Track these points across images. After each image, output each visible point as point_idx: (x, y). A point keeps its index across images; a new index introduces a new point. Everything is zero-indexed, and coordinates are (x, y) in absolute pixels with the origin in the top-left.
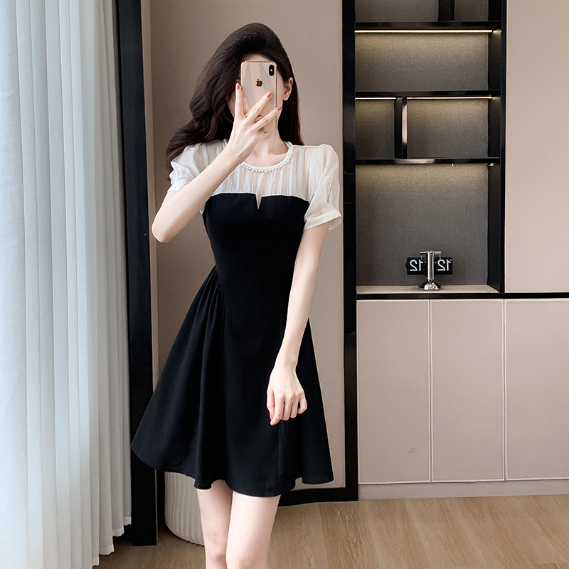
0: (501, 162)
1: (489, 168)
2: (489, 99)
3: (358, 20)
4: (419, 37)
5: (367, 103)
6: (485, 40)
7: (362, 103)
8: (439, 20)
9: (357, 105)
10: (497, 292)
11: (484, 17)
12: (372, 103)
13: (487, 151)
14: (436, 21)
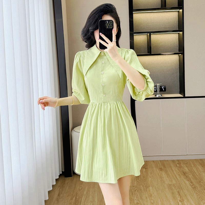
0: (183, 54)
1: (179, 56)
2: (179, 33)
3: (134, 9)
4: (155, 13)
5: (138, 36)
6: (177, 13)
7: (136, 36)
8: (161, 7)
9: (134, 36)
10: (183, 96)
11: (177, 6)
12: (139, 35)
13: (178, 50)
14: (160, 7)
